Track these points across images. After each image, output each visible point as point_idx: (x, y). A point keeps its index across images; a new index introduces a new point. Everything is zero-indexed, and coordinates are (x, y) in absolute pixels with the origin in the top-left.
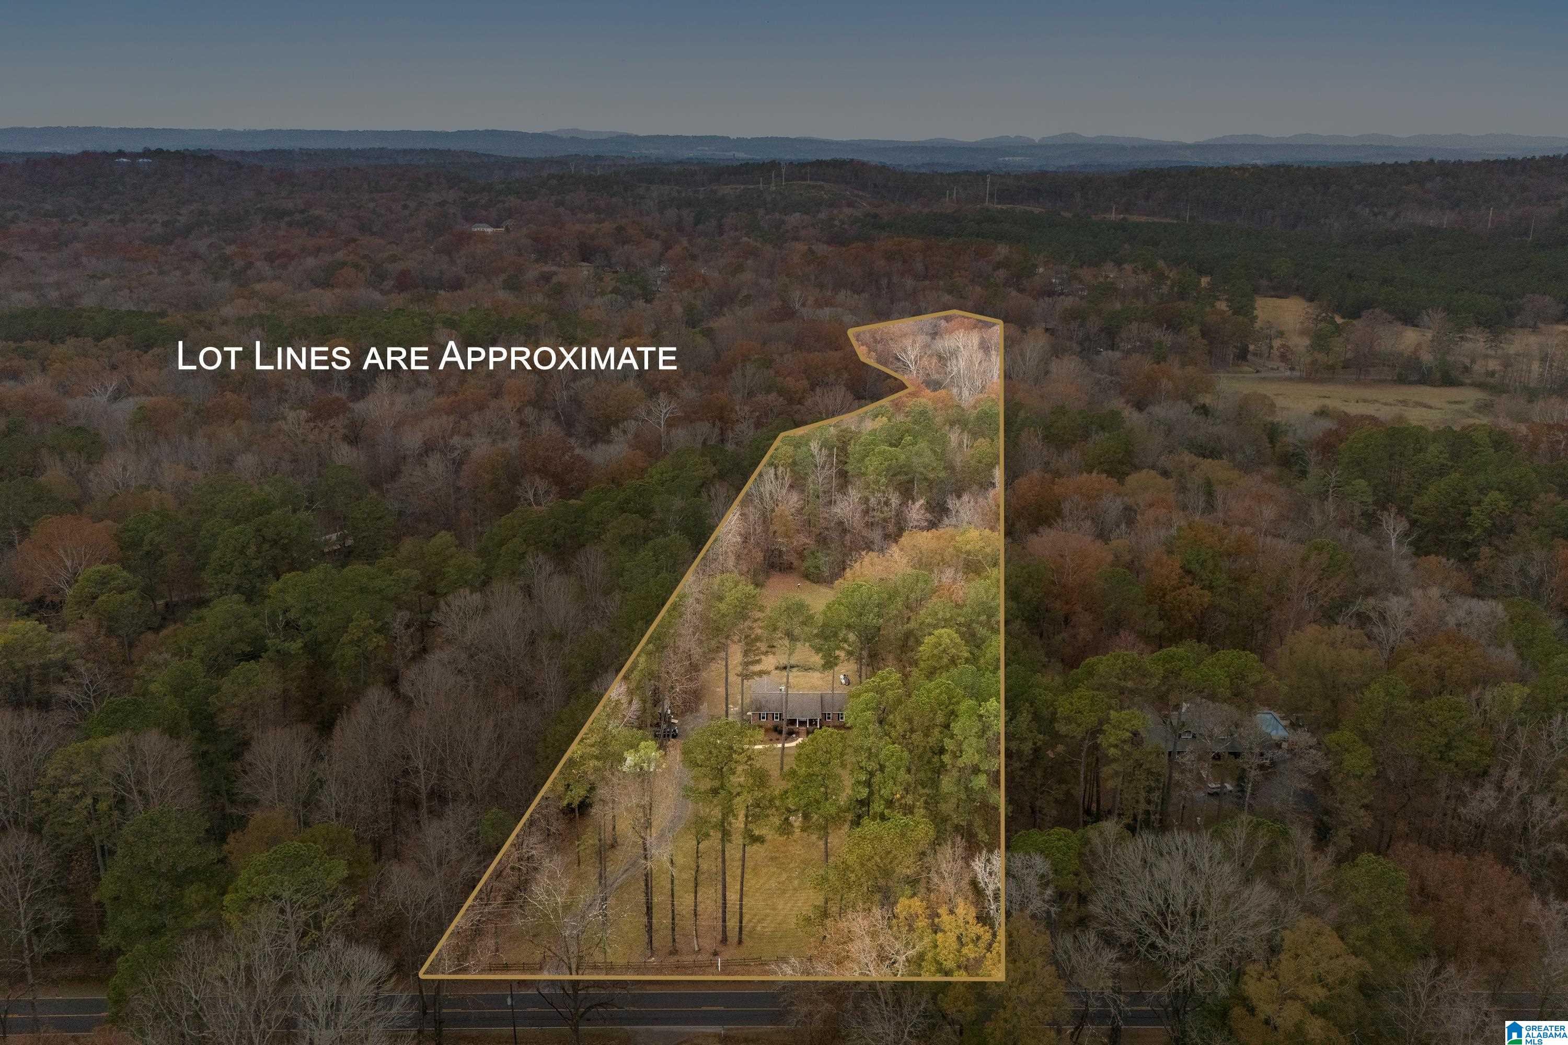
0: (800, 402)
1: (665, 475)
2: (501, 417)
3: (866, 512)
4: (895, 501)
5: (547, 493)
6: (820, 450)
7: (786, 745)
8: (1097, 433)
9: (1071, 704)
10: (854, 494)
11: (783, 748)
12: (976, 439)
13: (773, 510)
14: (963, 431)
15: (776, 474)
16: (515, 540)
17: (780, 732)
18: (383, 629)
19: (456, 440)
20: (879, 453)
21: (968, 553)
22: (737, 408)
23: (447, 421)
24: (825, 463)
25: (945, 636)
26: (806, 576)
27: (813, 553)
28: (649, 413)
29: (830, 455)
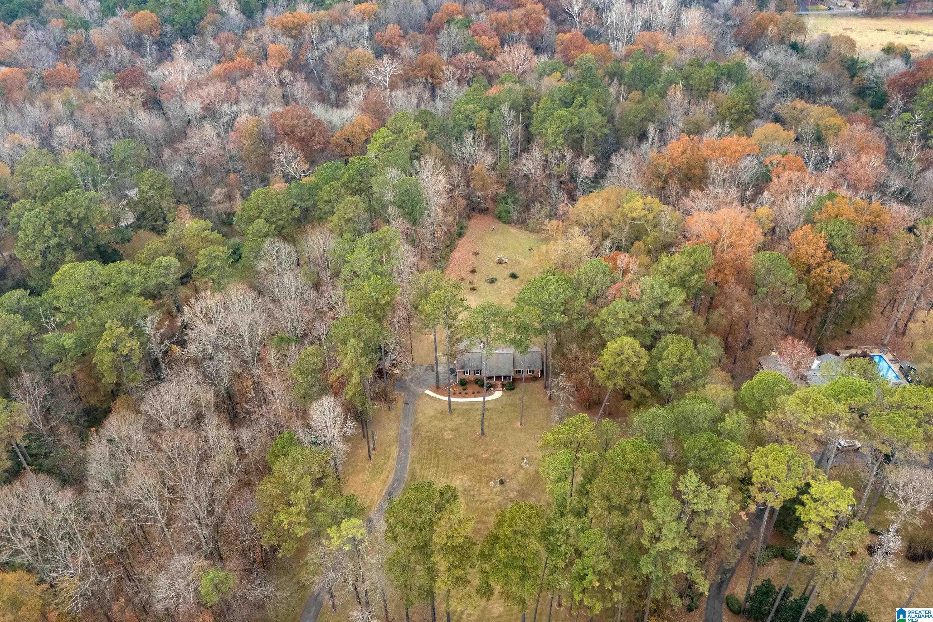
0: (492, 59)
1: (386, 139)
2: (262, 83)
3: (545, 167)
4: (569, 155)
5: (295, 158)
6: (510, 111)
7: (487, 399)
8: (726, 83)
9: (767, 467)
10: (536, 154)
11: (484, 401)
12: (630, 92)
13: (472, 168)
14: (620, 84)
15: (474, 138)
16: (259, 221)
17: (482, 385)
18: (137, 332)
19: (225, 107)
20: (558, 117)
21: (633, 219)
22: (444, 67)
23: (220, 87)
24: (513, 122)
25: (627, 346)
26: (499, 218)
27: (504, 198)
28: (377, 72)
29: (517, 117)
